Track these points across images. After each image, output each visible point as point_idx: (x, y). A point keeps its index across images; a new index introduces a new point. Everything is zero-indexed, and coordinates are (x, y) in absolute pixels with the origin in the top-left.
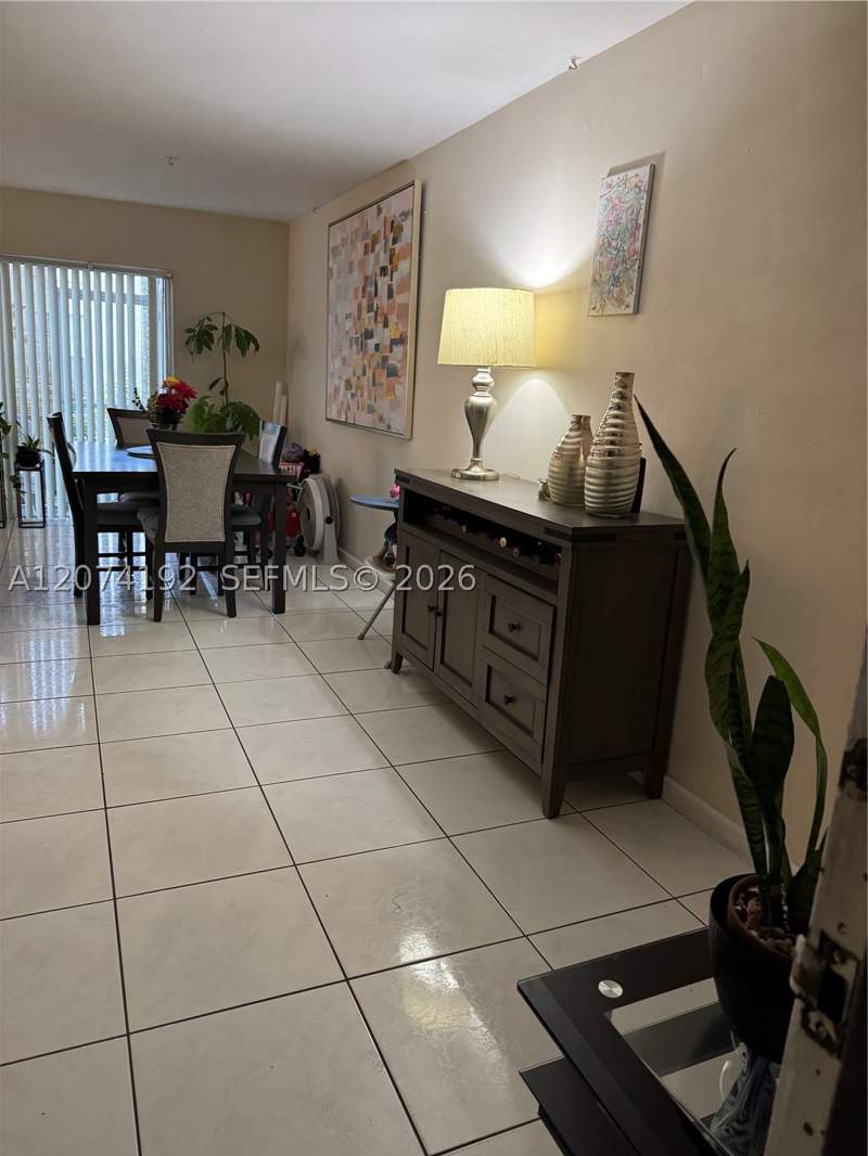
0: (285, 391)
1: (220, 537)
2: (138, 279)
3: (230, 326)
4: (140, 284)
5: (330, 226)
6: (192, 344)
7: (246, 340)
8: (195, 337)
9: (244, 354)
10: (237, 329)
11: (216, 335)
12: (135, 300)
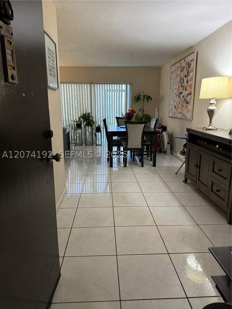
0: (158, 110)
1: (140, 147)
2: (123, 85)
3: (145, 95)
4: (124, 86)
5: (172, 66)
6: (136, 100)
7: (149, 98)
8: (136, 98)
9: (148, 102)
10: (147, 95)
11: (141, 97)
12: (123, 91)
